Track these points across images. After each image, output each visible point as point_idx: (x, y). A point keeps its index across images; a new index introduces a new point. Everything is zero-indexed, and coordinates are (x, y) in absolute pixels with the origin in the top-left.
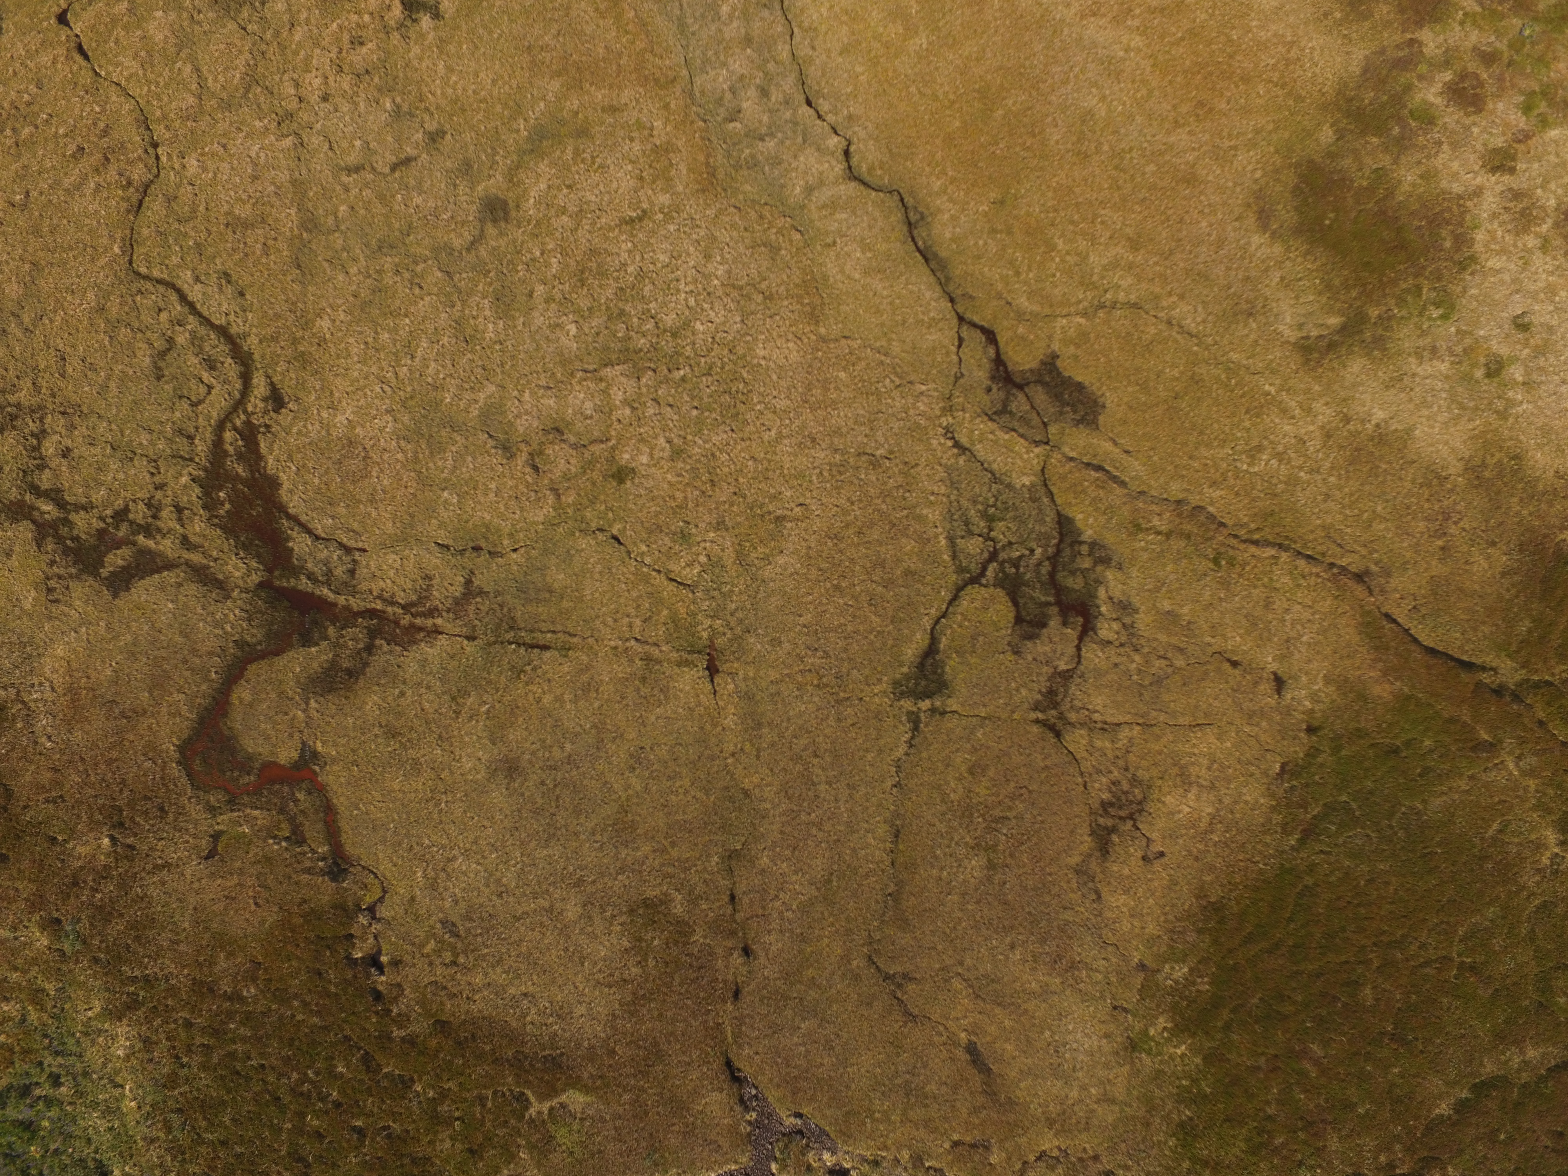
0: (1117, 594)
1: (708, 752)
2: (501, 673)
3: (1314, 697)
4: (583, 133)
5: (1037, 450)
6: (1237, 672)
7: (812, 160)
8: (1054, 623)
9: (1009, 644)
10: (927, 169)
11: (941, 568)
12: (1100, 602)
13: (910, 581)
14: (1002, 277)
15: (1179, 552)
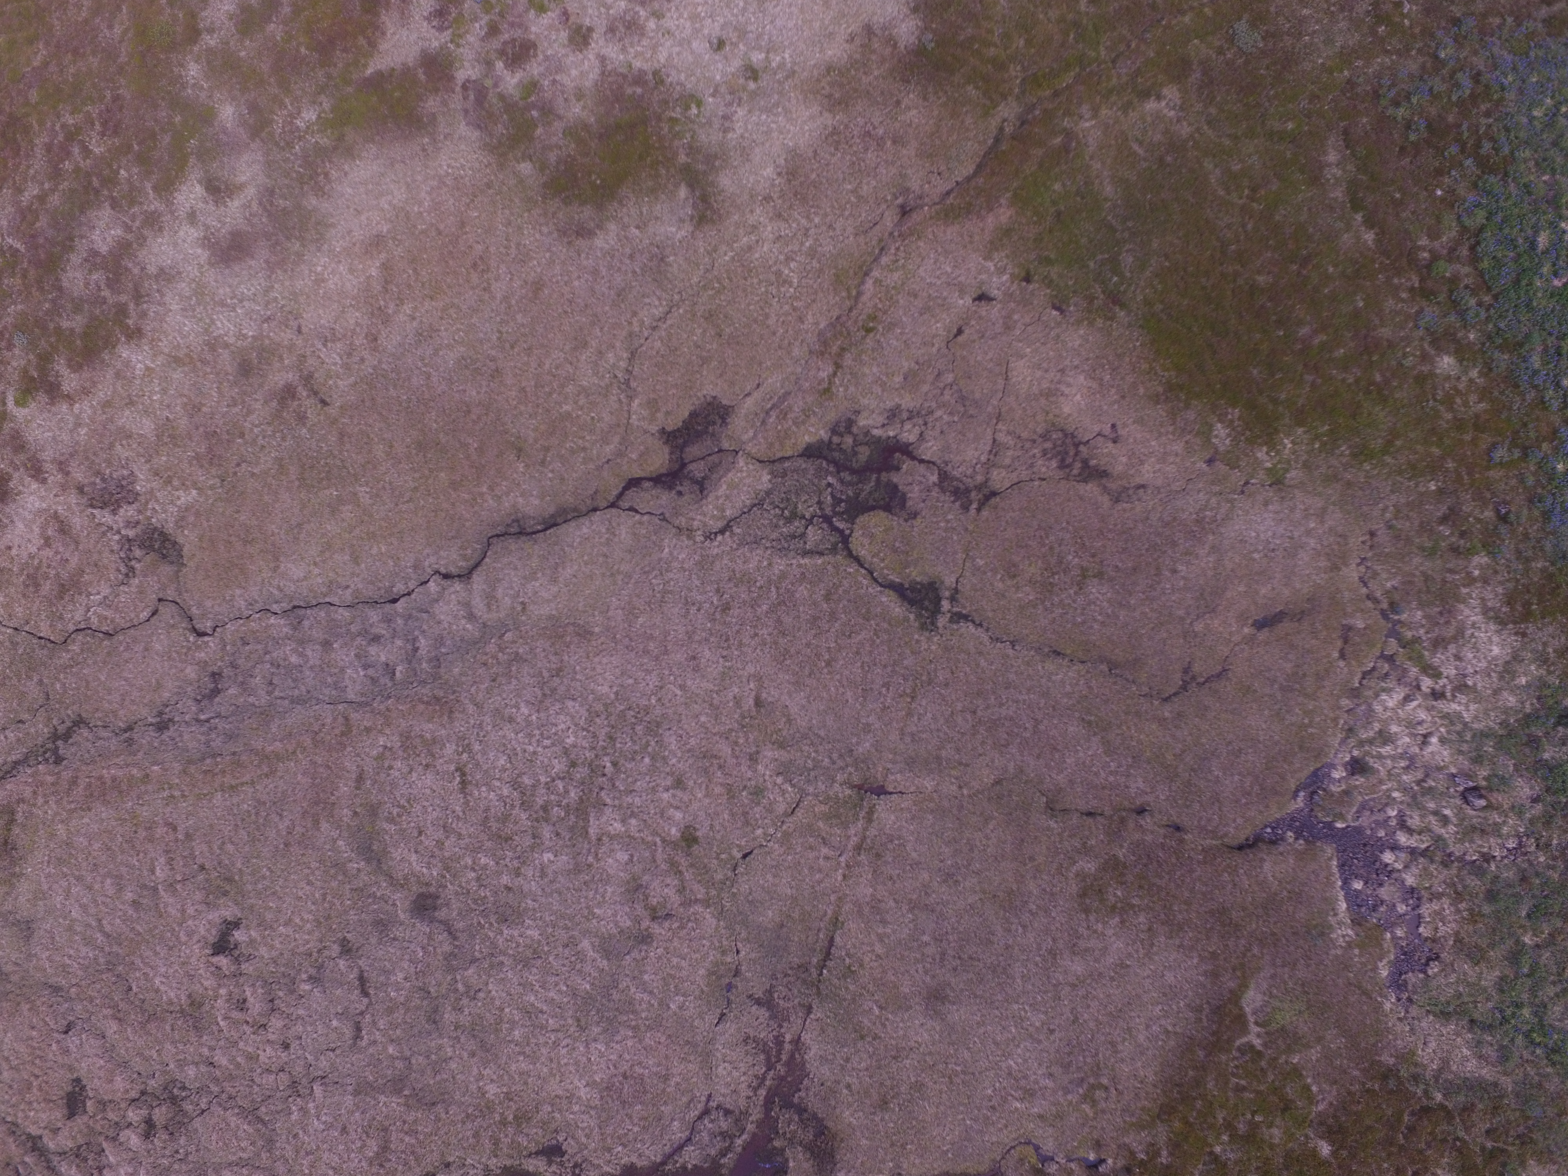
0: (881, 420)
1: (955, 811)
2: (847, 988)
3: (1001, 271)
4: (373, 810)
5: (742, 464)
6: (967, 331)
7: (445, 608)
8: (895, 478)
9: (906, 520)
10: (476, 509)
11: (829, 567)
12: (884, 436)
13: (835, 597)
14: (584, 462)
15: (854, 360)
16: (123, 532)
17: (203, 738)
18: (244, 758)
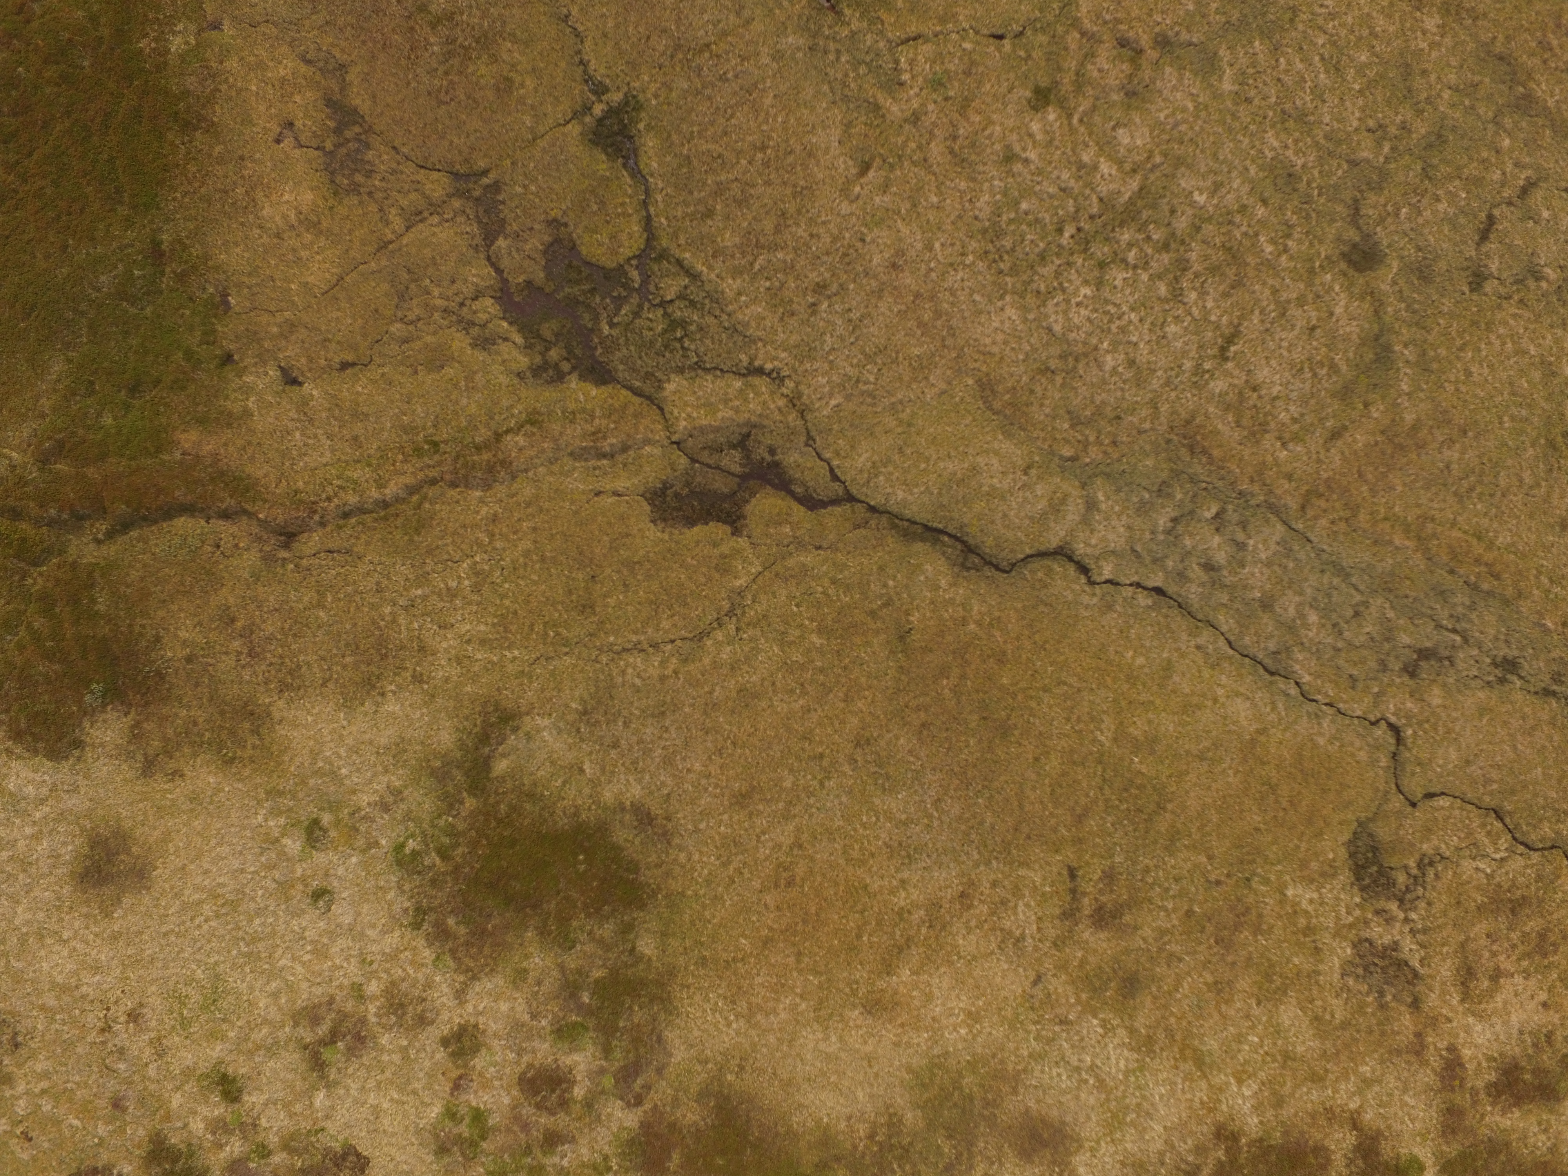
0: (504, 347)
3: (247, 390)
4: (1345, 394)
5: (684, 423)
6: (338, 359)
7: (1111, 536)
8: (539, 276)
9: (566, 225)
10: (997, 614)
11: (682, 241)
12: (513, 329)
13: (701, 208)
14: (845, 566)
15: (476, 428)
16: (1402, 915)
17: (1474, 616)
18: (1445, 558)
